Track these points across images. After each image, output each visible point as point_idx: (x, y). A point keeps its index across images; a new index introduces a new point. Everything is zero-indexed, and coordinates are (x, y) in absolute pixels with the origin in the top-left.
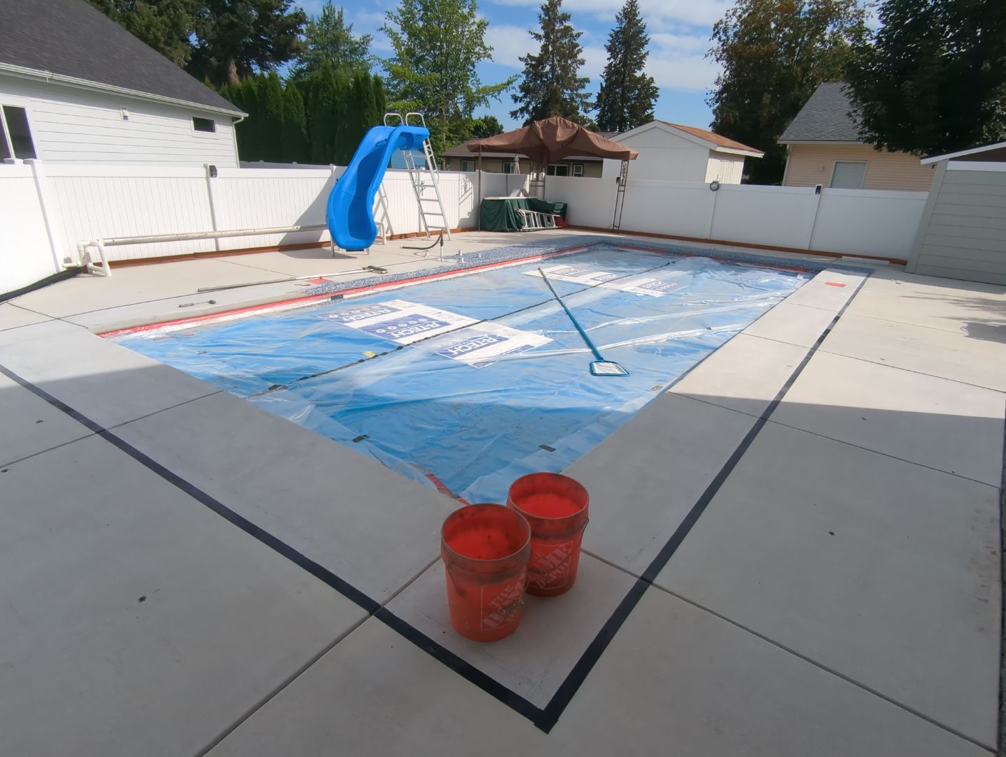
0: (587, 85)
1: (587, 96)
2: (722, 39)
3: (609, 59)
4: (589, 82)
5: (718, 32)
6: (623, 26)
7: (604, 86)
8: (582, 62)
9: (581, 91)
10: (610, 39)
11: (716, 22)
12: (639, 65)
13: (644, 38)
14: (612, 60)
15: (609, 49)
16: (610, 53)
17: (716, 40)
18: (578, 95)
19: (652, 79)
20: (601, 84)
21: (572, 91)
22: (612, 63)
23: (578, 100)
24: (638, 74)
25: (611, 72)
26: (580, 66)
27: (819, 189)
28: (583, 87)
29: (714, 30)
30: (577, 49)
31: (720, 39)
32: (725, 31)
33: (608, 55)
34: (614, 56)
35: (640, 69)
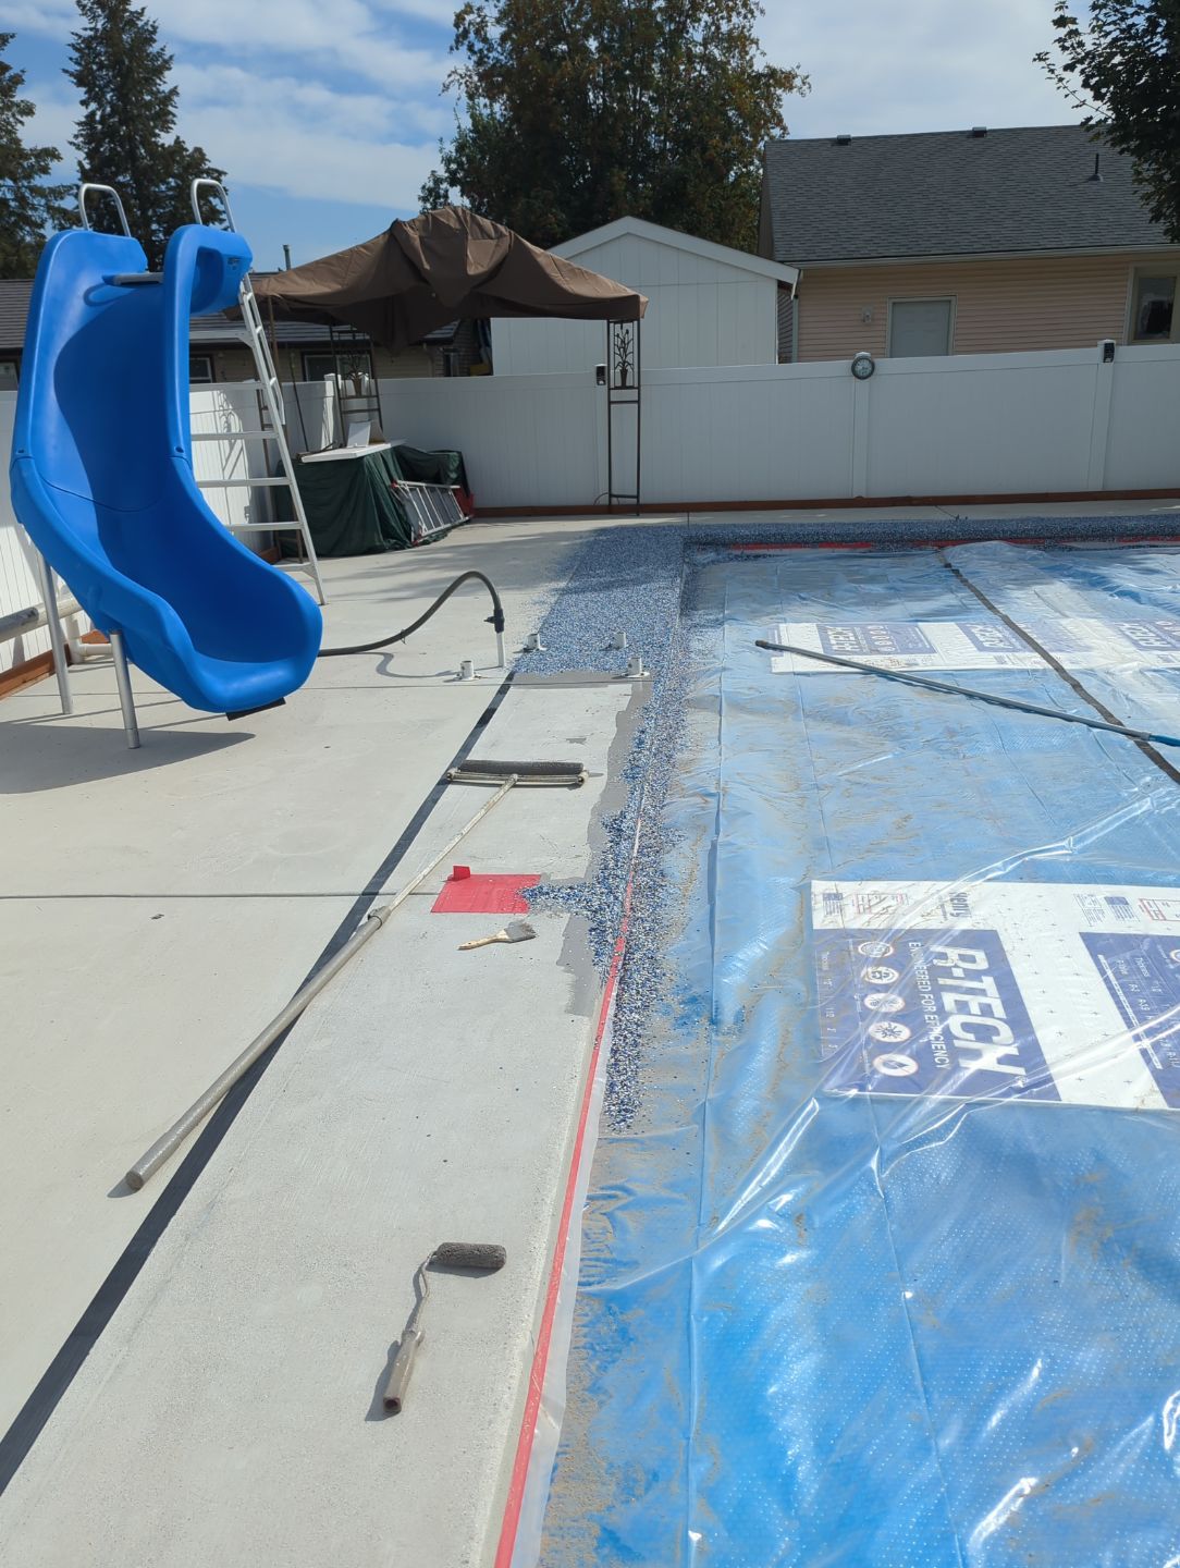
0: (53, 164)
1: (59, 193)
2: (476, 49)
3: (84, 103)
4: (58, 157)
5: (466, 33)
6: (99, 26)
7: (87, 167)
8: (28, 110)
9: (40, 181)
10: (76, 55)
11: (460, 8)
12: (164, 119)
13: (160, 54)
14: (93, 106)
15: (81, 80)
16: (84, 89)
17: (463, 49)
18: (38, 191)
19: (199, 150)
20: (80, 163)
21: (15, 181)
22: (93, 114)
23: (38, 201)
24: (166, 139)
25: (92, 133)
26: (24, 119)
27: (1109, 352)
28: (45, 170)
29: (457, 25)
30: (7, 75)
31: (471, 48)
32: (480, 29)
33: (81, 93)
34: (94, 96)
35: (167, 129)
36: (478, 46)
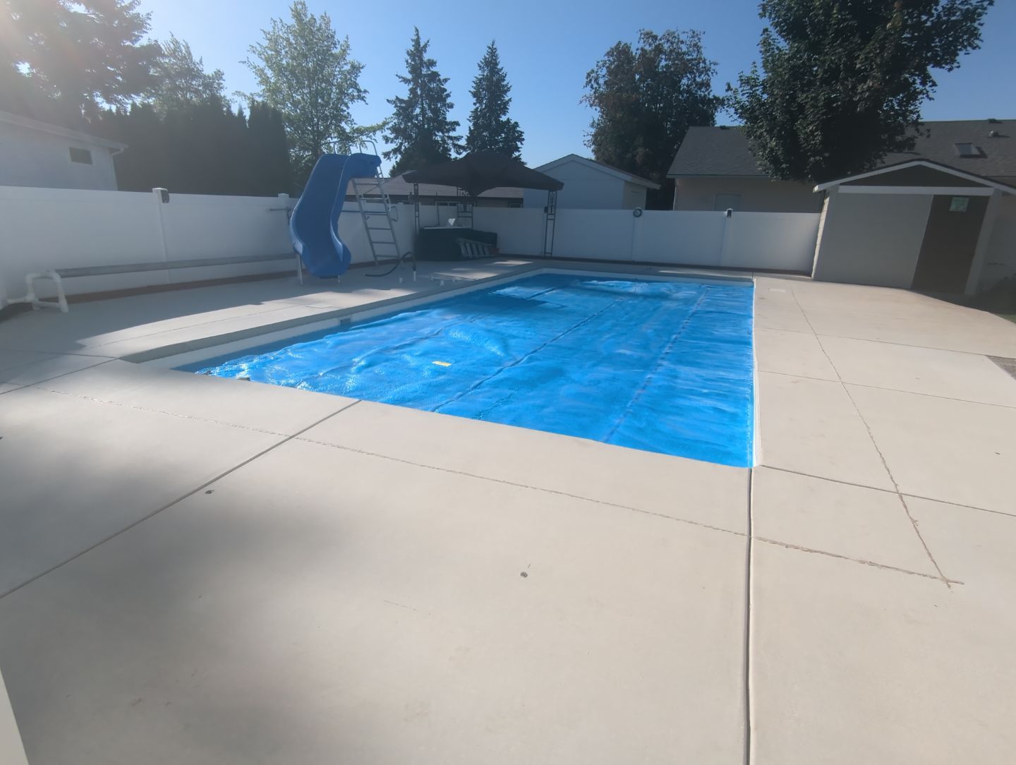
0: (457, 128)
1: (458, 138)
2: (594, 87)
3: (475, 104)
4: (459, 125)
5: (591, 80)
6: (485, 74)
7: (472, 129)
8: (451, 106)
9: (452, 134)
10: (475, 85)
11: (589, 71)
12: (504, 109)
13: (507, 85)
14: (478, 105)
15: (475, 95)
16: (475, 99)
17: (589, 87)
18: (450, 138)
19: (516, 123)
20: (470, 128)
21: (443, 133)
22: (478, 108)
23: (450, 142)
24: (504, 118)
25: (476, 116)
26: (450, 110)
27: (730, 213)
28: (454, 130)
29: (587, 78)
30: (445, 93)
31: (592, 87)
32: (596, 80)
33: (474, 100)
34: (479, 100)
35: (505, 114)
36: (595, 86)
